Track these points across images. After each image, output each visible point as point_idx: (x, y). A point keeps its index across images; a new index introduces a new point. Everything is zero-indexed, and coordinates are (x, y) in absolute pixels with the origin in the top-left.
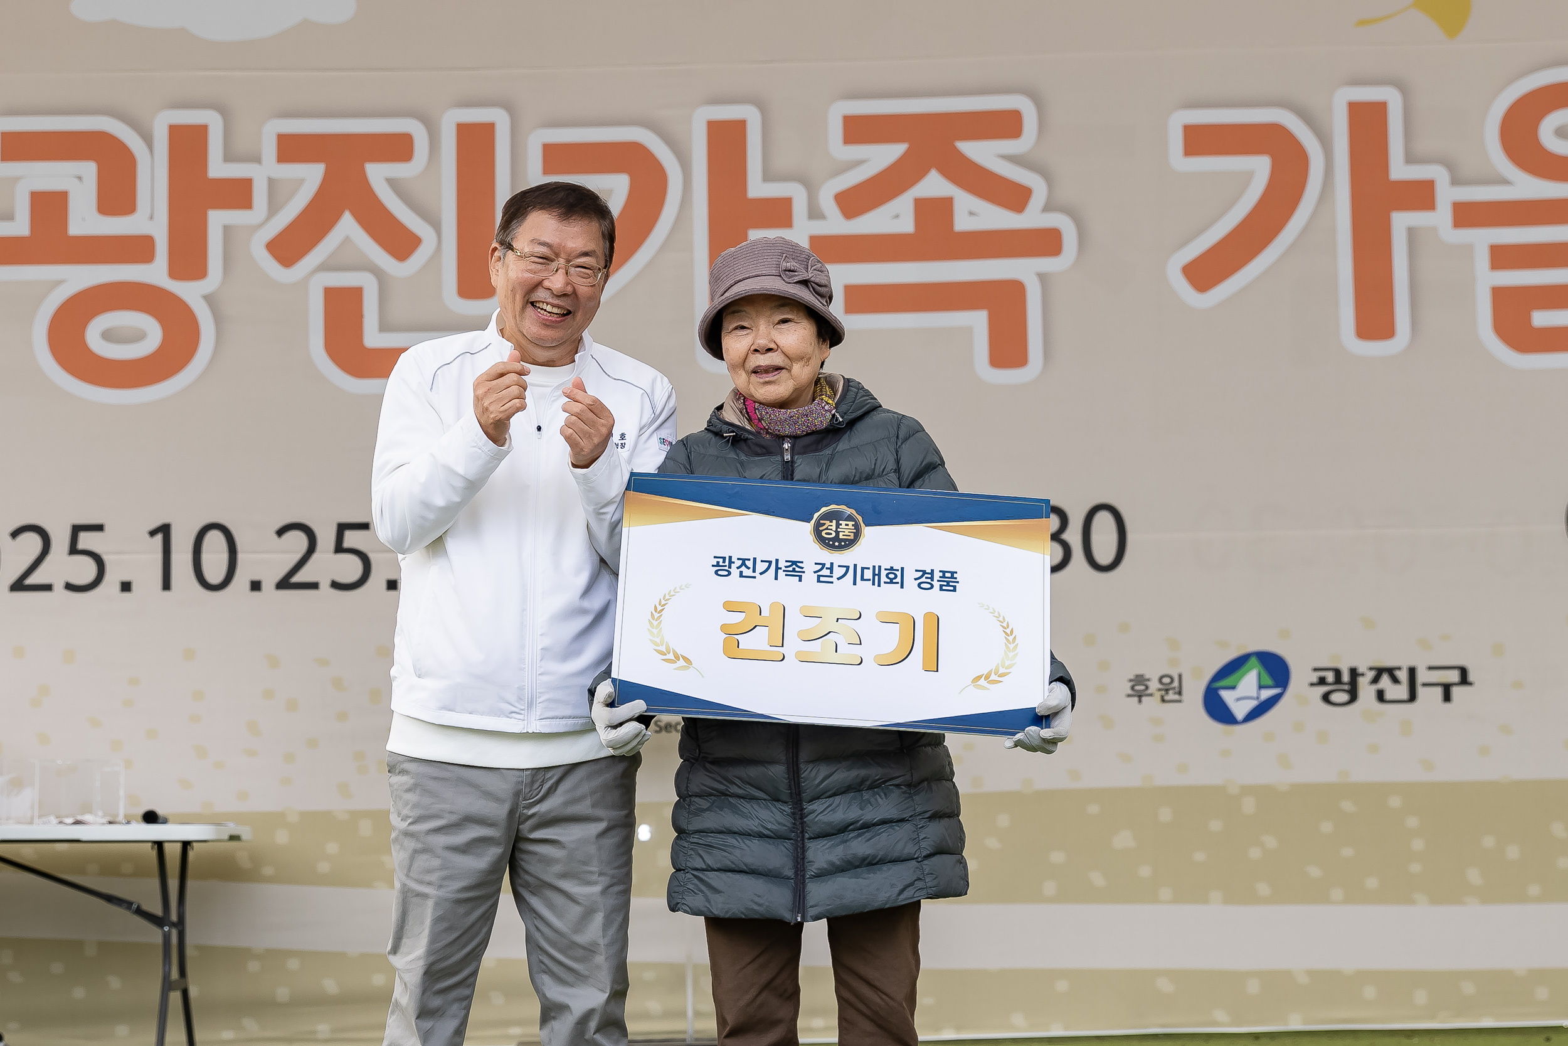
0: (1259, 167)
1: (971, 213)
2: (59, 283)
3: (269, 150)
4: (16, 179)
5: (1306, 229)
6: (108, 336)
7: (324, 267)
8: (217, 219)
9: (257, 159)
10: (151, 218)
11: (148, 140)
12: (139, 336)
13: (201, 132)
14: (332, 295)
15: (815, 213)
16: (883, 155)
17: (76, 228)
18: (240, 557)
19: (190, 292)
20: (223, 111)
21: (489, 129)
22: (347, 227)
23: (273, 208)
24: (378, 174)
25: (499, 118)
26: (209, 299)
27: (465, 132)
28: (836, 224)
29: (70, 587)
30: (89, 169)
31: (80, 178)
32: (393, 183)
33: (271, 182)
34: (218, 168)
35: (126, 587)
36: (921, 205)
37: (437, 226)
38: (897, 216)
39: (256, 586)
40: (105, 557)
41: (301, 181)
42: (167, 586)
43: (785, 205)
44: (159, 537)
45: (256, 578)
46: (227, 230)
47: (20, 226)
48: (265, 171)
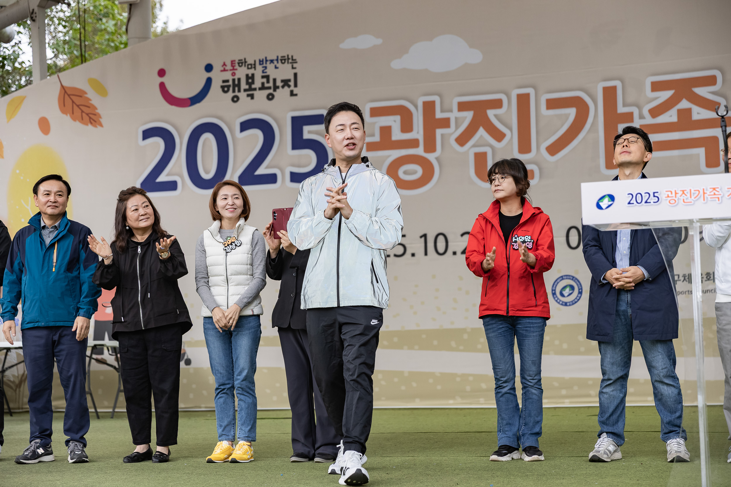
1: (698, 113)
2: (389, 156)
3: (455, 107)
4: (374, 123)
6: (405, 173)
7: (474, 146)
8: (439, 132)
9: (451, 111)
10: (418, 133)
11: (416, 107)
12: (415, 172)
13: (433, 103)
14: (477, 155)
15: (641, 117)
16: (665, 95)
17: (394, 138)
18: (450, 244)
19: (431, 157)
20: (440, 95)
21: (528, 95)
22: (481, 132)
23: (457, 127)
24: (491, 113)
25: (531, 91)
26: (437, 159)
27: (519, 96)
28: (649, 120)
29: (396, 256)
30: (398, 118)
31: (395, 121)
32: (496, 116)
33: (456, 119)
34: (439, 115)
35: (413, 255)
36: (679, 111)
37: (511, 130)
38: (671, 116)
39: (455, 253)
40: (407, 246)
41: (466, 118)
42: (426, 254)
43: (631, 114)
44: (423, 239)
45: (454, 250)
46: (442, 135)
47: (377, 138)
48: (454, 115)
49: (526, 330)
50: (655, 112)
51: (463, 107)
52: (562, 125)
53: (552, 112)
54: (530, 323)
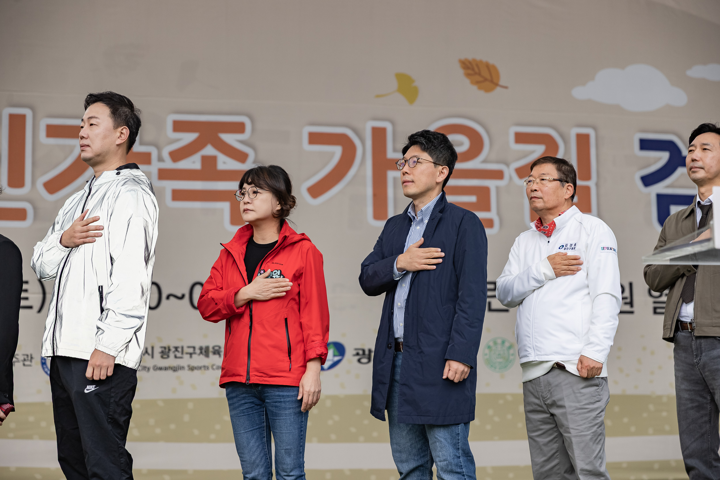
0: (337, 151)
1: (224, 163)
5: (355, 176)
15: (160, 159)
16: (189, 137)
21: (23, 117)
25: (28, 113)
27: (12, 117)
28: (168, 164)
36: (204, 158)
38: (194, 162)
43: (148, 155)
49: (276, 407)
50: (176, 156)
52: (65, 158)
53: (52, 141)
54: (279, 396)
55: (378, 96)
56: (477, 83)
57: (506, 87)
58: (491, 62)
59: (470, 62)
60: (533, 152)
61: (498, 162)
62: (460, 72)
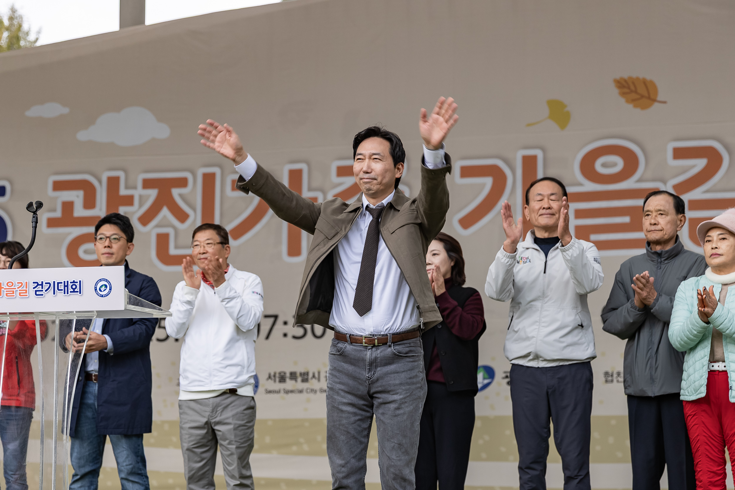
0: (488, 182)
2: (69, 234)
3: (140, 184)
4: (57, 198)
6: (85, 252)
7: (157, 226)
8: (122, 210)
9: (135, 188)
10: (100, 210)
11: (100, 182)
13: (117, 179)
14: (159, 236)
16: (350, 180)
17: (76, 214)
20: (125, 171)
21: (213, 175)
22: (165, 212)
23: (141, 205)
24: (176, 192)
25: (217, 171)
27: (205, 176)
30: (81, 193)
31: (78, 196)
32: (181, 196)
33: (140, 196)
34: (123, 192)
37: (194, 210)
41: (150, 196)
47: (58, 214)
48: (138, 192)
51: (148, 184)
52: (247, 208)
53: (237, 194)
55: (529, 125)
56: (633, 101)
57: (665, 102)
58: (648, 77)
59: (625, 81)
60: (693, 166)
61: (654, 180)
62: (615, 91)
